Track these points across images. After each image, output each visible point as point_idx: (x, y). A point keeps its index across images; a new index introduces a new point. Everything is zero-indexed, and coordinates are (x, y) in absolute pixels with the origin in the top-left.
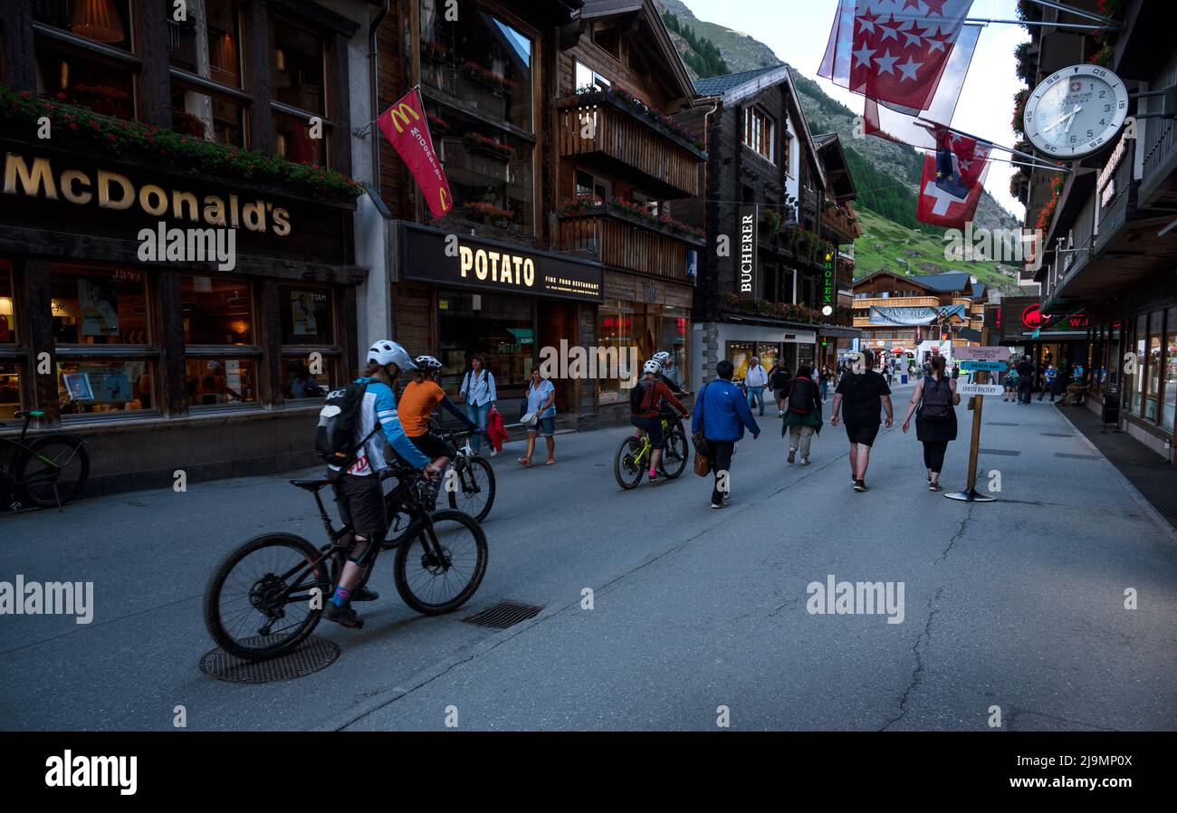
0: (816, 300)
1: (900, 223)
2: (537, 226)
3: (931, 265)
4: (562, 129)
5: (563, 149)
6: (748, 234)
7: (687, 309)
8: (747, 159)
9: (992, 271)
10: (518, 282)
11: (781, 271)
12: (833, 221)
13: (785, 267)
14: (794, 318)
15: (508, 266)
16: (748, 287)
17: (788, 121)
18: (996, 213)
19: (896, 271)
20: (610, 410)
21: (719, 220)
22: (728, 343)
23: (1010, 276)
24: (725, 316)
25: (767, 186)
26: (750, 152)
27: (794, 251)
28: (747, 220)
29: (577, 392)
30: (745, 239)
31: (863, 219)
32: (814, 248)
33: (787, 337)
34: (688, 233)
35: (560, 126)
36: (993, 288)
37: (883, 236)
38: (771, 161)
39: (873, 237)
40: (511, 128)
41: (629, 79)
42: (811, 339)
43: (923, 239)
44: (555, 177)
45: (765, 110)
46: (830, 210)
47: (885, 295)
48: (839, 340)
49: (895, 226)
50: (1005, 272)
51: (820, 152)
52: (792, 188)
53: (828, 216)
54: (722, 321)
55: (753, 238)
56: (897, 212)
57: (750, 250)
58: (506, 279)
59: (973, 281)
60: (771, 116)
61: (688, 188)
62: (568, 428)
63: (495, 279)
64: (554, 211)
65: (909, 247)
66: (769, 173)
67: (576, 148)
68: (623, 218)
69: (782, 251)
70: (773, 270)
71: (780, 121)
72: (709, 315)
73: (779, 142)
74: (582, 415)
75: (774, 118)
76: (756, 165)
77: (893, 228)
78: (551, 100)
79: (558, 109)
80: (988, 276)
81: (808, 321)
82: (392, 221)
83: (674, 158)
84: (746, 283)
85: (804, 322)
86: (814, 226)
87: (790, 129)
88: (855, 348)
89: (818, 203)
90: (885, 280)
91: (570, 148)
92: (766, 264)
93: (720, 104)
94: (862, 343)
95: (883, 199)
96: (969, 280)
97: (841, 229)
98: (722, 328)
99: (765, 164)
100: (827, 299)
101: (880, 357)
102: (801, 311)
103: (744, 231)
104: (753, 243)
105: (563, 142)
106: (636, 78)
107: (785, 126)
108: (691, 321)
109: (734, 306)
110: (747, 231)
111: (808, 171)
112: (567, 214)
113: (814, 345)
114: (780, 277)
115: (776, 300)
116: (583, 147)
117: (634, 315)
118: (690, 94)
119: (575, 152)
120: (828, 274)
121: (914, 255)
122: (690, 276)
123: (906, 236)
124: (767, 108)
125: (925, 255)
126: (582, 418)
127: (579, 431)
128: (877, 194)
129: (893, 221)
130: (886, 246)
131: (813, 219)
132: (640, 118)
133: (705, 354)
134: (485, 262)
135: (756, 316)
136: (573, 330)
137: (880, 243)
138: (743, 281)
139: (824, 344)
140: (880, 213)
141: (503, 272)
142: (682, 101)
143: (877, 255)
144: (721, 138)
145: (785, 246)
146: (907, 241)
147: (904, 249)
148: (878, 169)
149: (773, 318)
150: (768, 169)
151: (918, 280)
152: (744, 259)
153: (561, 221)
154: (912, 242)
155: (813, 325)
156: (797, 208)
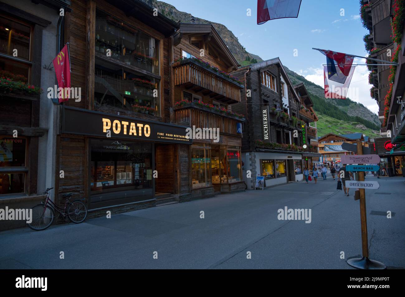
0: (300, 143)
1: (336, 118)
2: (162, 113)
3: (349, 132)
4: (175, 75)
5: (176, 82)
6: (265, 117)
7: (240, 147)
8: (265, 90)
9: (371, 133)
10: (140, 135)
11: (283, 131)
12: (305, 113)
13: (285, 130)
14: (290, 149)
15: (134, 128)
16: (267, 138)
17: (281, 77)
18: (369, 114)
19: (336, 134)
20: (199, 191)
21: (253, 112)
22: (261, 161)
23: (377, 134)
24: (258, 149)
25: (274, 100)
26: (265, 88)
27: (287, 124)
28: (265, 111)
29: (179, 184)
30: (264, 119)
31: (323, 118)
32: (296, 122)
33: (289, 157)
34: (236, 116)
35: (174, 74)
36: (372, 138)
37: (330, 123)
38: (276, 91)
39: (327, 123)
40: (147, 73)
41: (208, 59)
42: (300, 158)
43: (344, 123)
44: (172, 94)
45: (271, 73)
46: (303, 110)
47: (332, 142)
48: (313, 158)
49: (334, 119)
50: (376, 133)
51: (296, 89)
52: (286, 101)
53: (302, 111)
54: (257, 151)
55: (267, 118)
56: (335, 114)
57: (267, 123)
58: (133, 133)
59: (364, 136)
60: (274, 75)
61: (236, 99)
62: (175, 201)
63: (125, 133)
64: (172, 107)
65: (340, 126)
66: (275, 95)
67: (180, 82)
68: (201, 109)
69: (282, 124)
70: (280, 132)
71: (277, 77)
72: (251, 149)
73: (278, 85)
74: (182, 195)
75: (275, 76)
76: (269, 92)
77: (334, 120)
78: (170, 64)
79: (173, 67)
80: (370, 135)
81: (297, 151)
82: (58, 106)
83: (228, 87)
84: (266, 136)
85: (295, 151)
86: (297, 115)
87: (282, 80)
88: (321, 161)
89: (297, 107)
90: (331, 137)
91: (178, 82)
92: (276, 129)
93: (250, 69)
94: (323, 159)
95: (329, 111)
96: (362, 135)
97: (308, 117)
98: (257, 154)
99: (273, 92)
100: (304, 142)
101: (333, 164)
102: (293, 147)
103: (264, 116)
104: (268, 120)
105: (175, 80)
106: (212, 59)
107: (280, 79)
108: (242, 152)
109: (261, 145)
110: (265, 116)
111: (292, 95)
112: (177, 108)
113: (301, 160)
114: (283, 134)
115: (282, 143)
116: (183, 81)
117: (211, 149)
118: (236, 65)
119: (180, 83)
120: (304, 133)
121: (342, 129)
122: (239, 133)
123: (339, 122)
124: (272, 72)
125: (346, 128)
126: (181, 196)
127: (179, 202)
128: (327, 109)
129: (334, 118)
130: (332, 126)
131: (296, 113)
132: (208, 70)
133: (251, 165)
134: (119, 125)
135: (272, 149)
136: (177, 156)
137: (330, 125)
138: (265, 135)
139: (307, 159)
140: (329, 115)
141: (131, 131)
142: (233, 67)
143: (329, 129)
144: (251, 81)
145: (284, 122)
146: (339, 124)
147: (338, 127)
148: (326, 101)
149: (281, 150)
150: (274, 94)
151: (343, 136)
152: (265, 127)
153: (175, 111)
154: (341, 124)
155: (299, 152)
156: (288, 108)
